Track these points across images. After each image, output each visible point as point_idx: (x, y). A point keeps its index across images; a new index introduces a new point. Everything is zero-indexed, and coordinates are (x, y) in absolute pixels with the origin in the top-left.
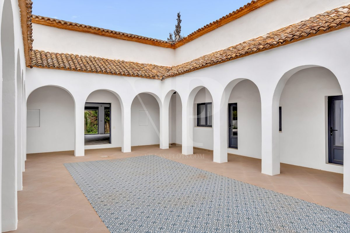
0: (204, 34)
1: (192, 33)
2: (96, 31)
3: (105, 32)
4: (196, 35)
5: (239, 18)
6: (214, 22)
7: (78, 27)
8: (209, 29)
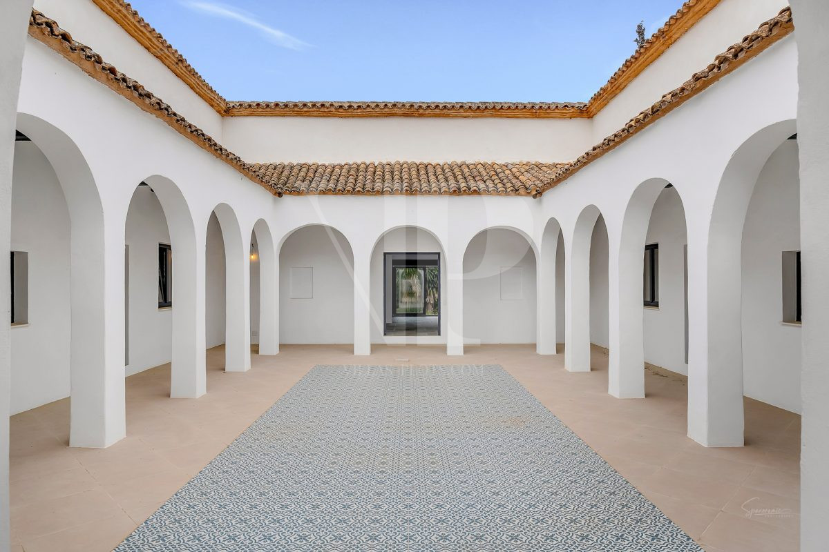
0: (642, 70)
1: (616, 73)
4: (625, 76)
5: (711, 9)
6: (653, 36)
8: (648, 54)
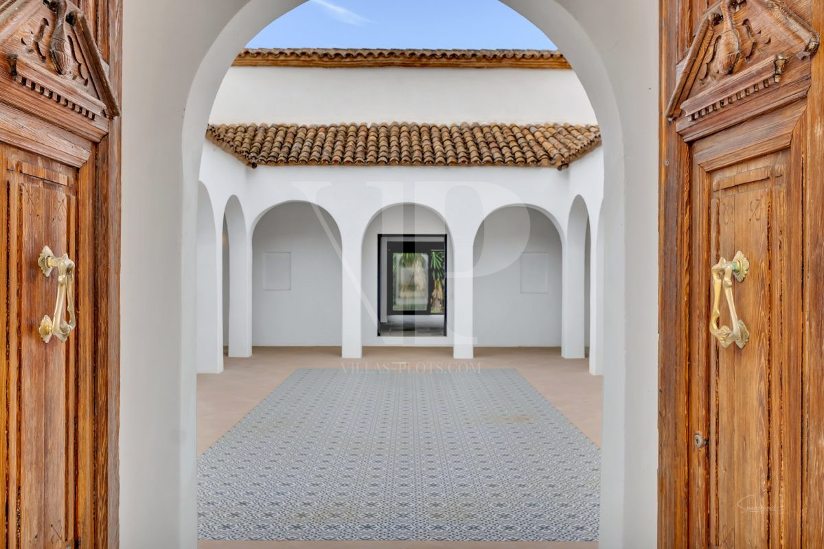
2: (407, 59)
3: (426, 58)
7: (365, 57)
